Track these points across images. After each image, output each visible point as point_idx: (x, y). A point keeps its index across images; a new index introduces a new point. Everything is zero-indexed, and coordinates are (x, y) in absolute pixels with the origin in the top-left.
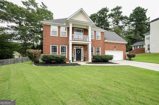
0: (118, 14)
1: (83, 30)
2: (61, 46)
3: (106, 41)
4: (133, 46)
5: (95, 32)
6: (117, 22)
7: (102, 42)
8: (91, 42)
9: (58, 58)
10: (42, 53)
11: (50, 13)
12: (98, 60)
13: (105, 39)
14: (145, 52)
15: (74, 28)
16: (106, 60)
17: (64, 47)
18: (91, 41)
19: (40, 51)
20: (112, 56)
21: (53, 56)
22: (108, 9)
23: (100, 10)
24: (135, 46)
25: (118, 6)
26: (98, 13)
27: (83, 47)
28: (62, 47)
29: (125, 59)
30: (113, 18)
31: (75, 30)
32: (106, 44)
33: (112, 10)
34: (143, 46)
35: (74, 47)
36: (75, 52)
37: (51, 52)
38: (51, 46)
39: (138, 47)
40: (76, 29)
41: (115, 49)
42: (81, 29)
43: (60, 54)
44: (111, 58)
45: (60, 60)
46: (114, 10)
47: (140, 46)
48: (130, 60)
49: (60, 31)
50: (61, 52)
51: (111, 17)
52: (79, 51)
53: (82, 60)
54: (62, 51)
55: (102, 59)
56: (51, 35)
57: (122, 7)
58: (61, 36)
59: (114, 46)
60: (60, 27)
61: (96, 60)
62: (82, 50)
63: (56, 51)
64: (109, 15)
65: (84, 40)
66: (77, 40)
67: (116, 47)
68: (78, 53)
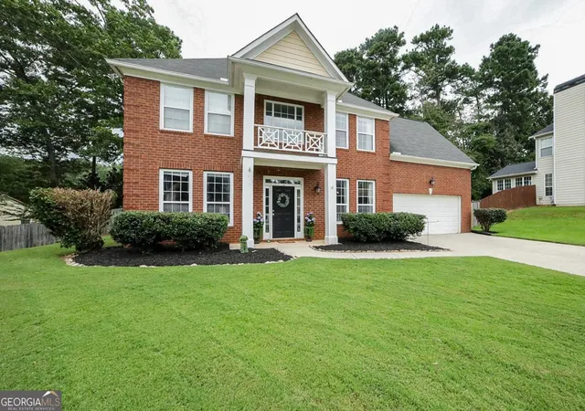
0: (437, 56)
1: (303, 107)
2: (205, 174)
3: (396, 155)
4: (494, 179)
5: (352, 117)
6: (437, 88)
7: (379, 159)
8: (335, 161)
9: (188, 225)
10: (118, 203)
11: (164, 34)
12: (365, 234)
13: (392, 149)
14: (538, 202)
15: (266, 101)
16: (395, 234)
17: (219, 180)
18: (337, 157)
19: (110, 195)
20: (422, 217)
21: (167, 220)
22: (402, 35)
23: (370, 38)
24: (500, 180)
25: (437, 27)
26: (363, 48)
27: (301, 179)
28: (210, 179)
29: (467, 228)
30: (421, 72)
31: (269, 107)
32: (397, 168)
33: (416, 41)
34: (528, 178)
35: (265, 177)
36: (267, 203)
37: (161, 202)
38: (162, 173)
39: (513, 184)
40: (273, 102)
41: (431, 190)
42: (296, 106)
43: (205, 210)
44: (417, 225)
45: (200, 235)
46: (424, 39)
47: (518, 179)
48: (487, 232)
49: (203, 111)
50: (205, 202)
51: (413, 68)
52: (287, 198)
53: (299, 234)
54: (210, 198)
55: (379, 231)
56: (162, 127)
57: (452, 31)
58: (206, 132)
59: (425, 176)
60: (203, 90)
61: (357, 235)
62: (299, 191)
63: (185, 197)
64: (404, 58)
65: (307, 151)
66: (277, 148)
67: (432, 181)
68: (282, 205)
